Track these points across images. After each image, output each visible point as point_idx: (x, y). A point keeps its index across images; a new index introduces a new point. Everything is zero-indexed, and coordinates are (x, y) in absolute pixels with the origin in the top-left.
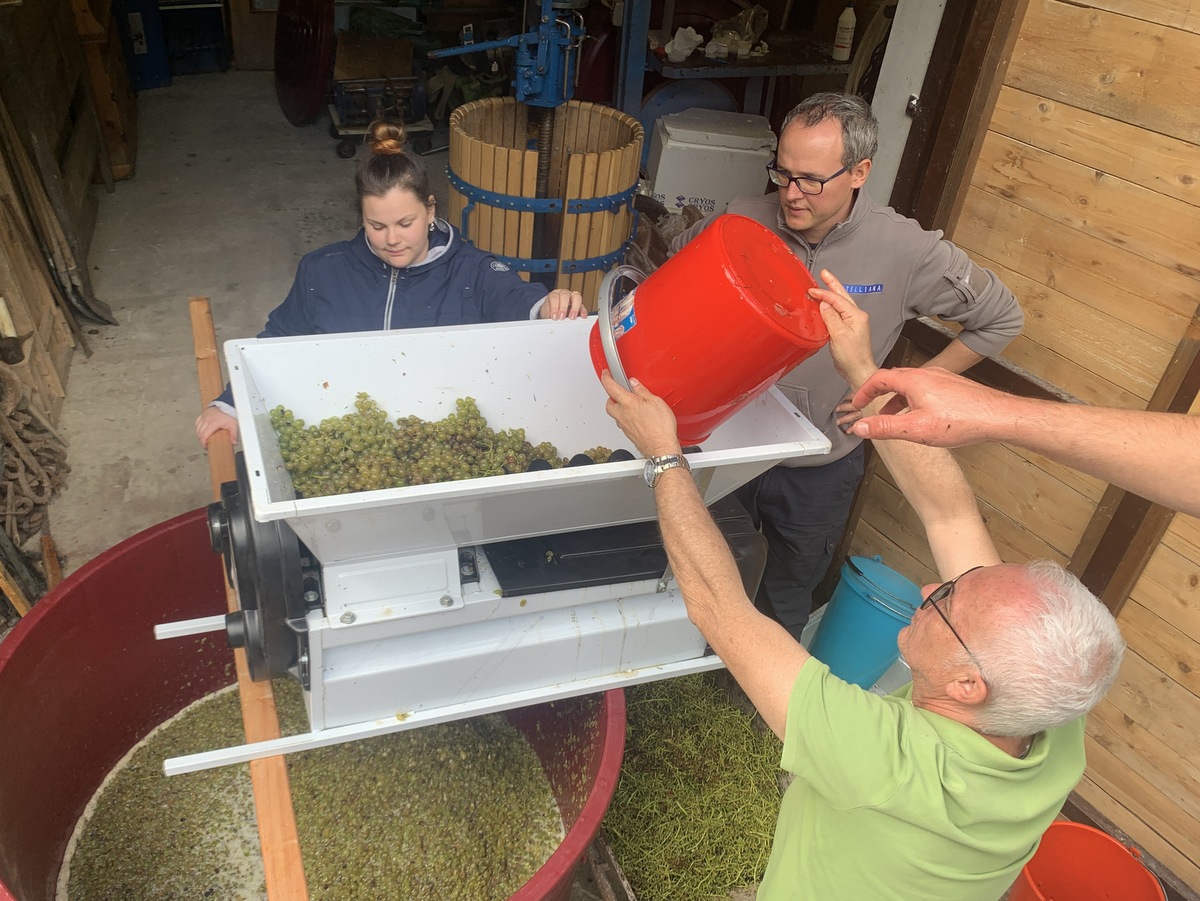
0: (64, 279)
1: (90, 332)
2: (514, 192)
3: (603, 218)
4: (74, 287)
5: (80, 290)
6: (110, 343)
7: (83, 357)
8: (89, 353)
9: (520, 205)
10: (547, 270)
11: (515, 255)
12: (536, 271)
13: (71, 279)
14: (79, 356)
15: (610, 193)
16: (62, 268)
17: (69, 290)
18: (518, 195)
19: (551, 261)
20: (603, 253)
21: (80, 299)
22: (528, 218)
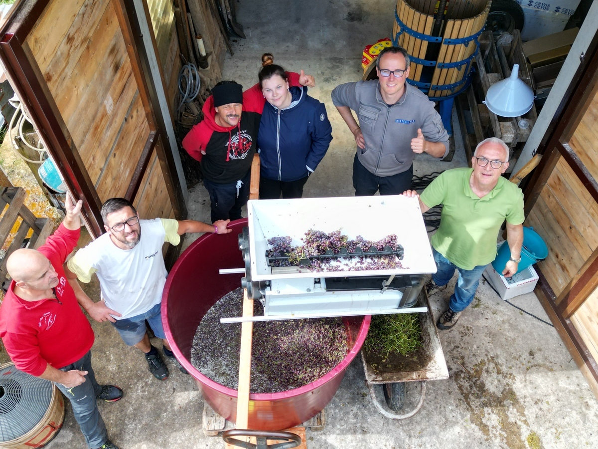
0: (225, 16)
1: (234, 41)
2: (420, 31)
3: (461, 48)
4: (229, 20)
5: (231, 21)
6: (241, 48)
7: (230, 55)
8: (232, 54)
9: (422, 37)
10: (431, 65)
11: (417, 57)
12: (426, 65)
13: (228, 16)
14: (228, 55)
15: (465, 37)
16: (224, 12)
17: (227, 21)
18: (422, 33)
19: (433, 62)
20: (459, 60)
21: (230, 26)
22: (425, 44)
